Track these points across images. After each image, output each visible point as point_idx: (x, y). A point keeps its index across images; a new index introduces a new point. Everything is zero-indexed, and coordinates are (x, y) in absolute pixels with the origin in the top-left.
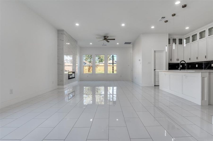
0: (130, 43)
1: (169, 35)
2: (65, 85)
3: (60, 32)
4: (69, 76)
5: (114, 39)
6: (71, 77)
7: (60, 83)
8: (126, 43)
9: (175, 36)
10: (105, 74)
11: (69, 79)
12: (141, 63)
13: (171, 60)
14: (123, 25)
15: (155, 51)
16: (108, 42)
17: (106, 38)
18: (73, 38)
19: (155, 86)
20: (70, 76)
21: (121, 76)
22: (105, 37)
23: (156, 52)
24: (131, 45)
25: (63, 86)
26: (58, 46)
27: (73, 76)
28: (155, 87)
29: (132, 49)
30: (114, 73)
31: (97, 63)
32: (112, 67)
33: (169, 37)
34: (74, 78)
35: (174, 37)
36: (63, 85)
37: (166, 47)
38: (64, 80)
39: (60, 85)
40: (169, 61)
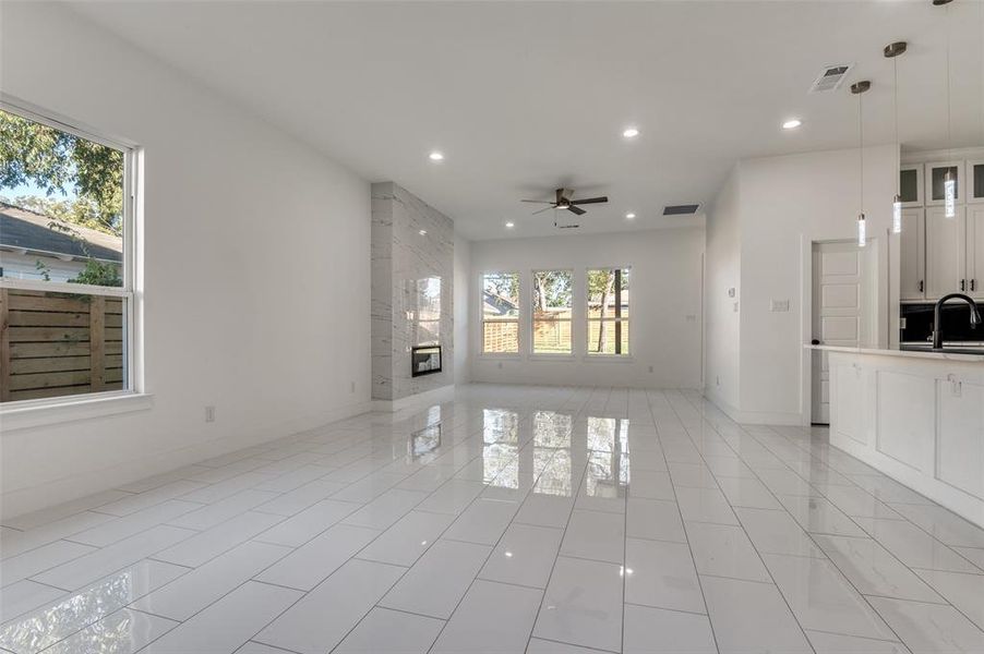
0: (691, 209)
1: (905, 150)
2: (398, 398)
3: (380, 193)
4: (415, 365)
5: (605, 200)
6: (422, 366)
7: (380, 390)
8: (669, 211)
9: (945, 153)
10: (573, 356)
11: (416, 374)
12: (736, 305)
13: (922, 287)
14: (631, 133)
15: (815, 244)
16: (579, 214)
17: (562, 197)
18: (433, 209)
19: (812, 424)
20: (421, 364)
21: (651, 370)
22: (559, 191)
23: (824, 247)
24: (698, 219)
25: (388, 402)
26: (373, 246)
27: (434, 363)
28: (816, 429)
29: (704, 239)
30: (622, 352)
31: (565, 303)
32: (613, 323)
33: (901, 164)
34: (439, 370)
35: (939, 160)
36: (391, 400)
37: (862, 223)
38: (394, 378)
39: (380, 399)
40: (901, 295)
